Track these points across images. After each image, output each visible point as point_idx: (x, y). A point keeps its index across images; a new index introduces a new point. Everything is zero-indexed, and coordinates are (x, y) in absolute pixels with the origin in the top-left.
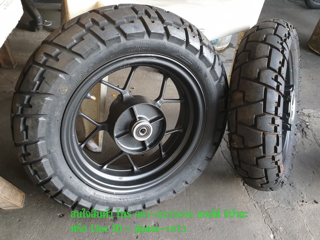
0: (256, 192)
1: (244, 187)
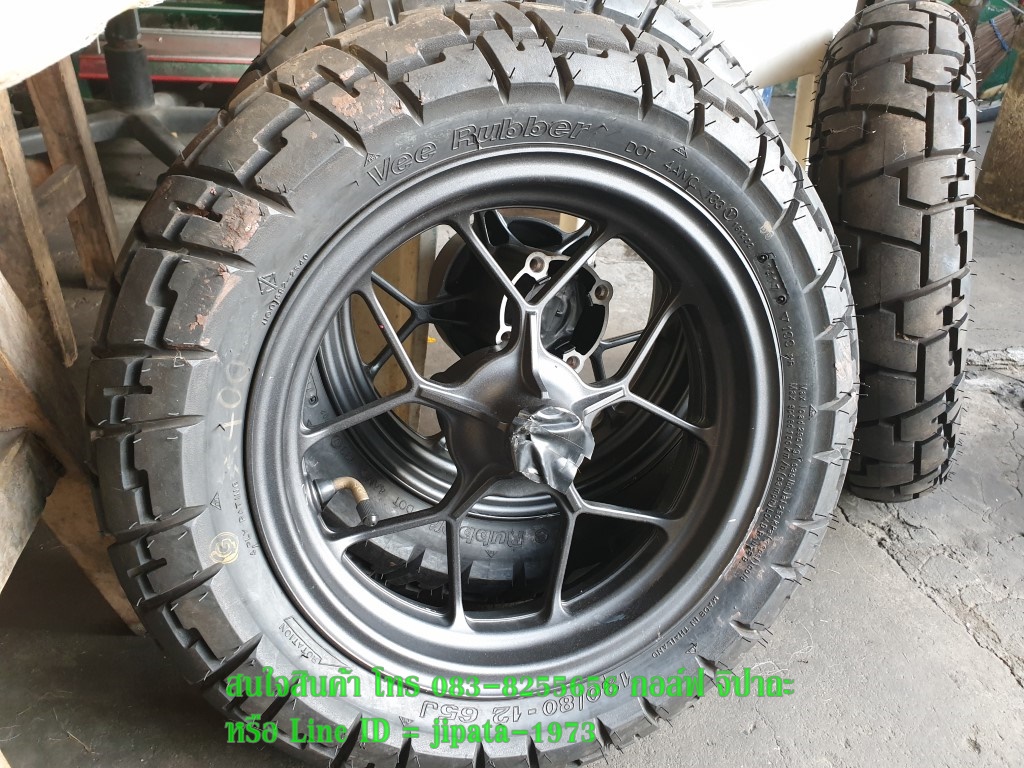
0: (924, 562)
1: (884, 551)
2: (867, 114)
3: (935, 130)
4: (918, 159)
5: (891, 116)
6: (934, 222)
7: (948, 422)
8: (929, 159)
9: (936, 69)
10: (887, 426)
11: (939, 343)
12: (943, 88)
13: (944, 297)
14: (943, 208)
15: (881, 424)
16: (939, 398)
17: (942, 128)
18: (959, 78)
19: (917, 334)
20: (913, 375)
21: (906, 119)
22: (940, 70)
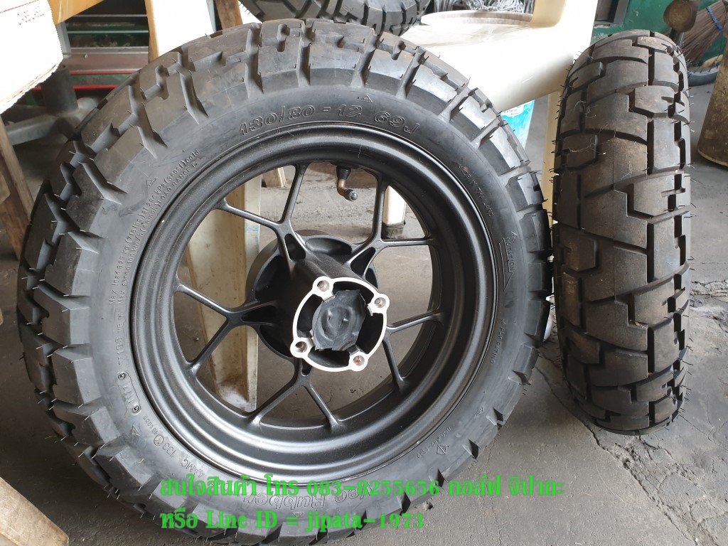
0: (661, 481)
1: (628, 471)
2: (598, 137)
3: (655, 152)
4: (641, 177)
5: (618, 140)
6: (657, 229)
7: (676, 386)
8: (651, 176)
9: (655, 99)
10: (625, 391)
11: (665, 328)
12: (661, 115)
13: (668, 291)
14: (665, 217)
15: (619, 388)
16: (667, 369)
17: (661, 150)
18: (674, 105)
19: (646, 321)
20: (645, 352)
21: (631, 142)
22: (658, 100)
